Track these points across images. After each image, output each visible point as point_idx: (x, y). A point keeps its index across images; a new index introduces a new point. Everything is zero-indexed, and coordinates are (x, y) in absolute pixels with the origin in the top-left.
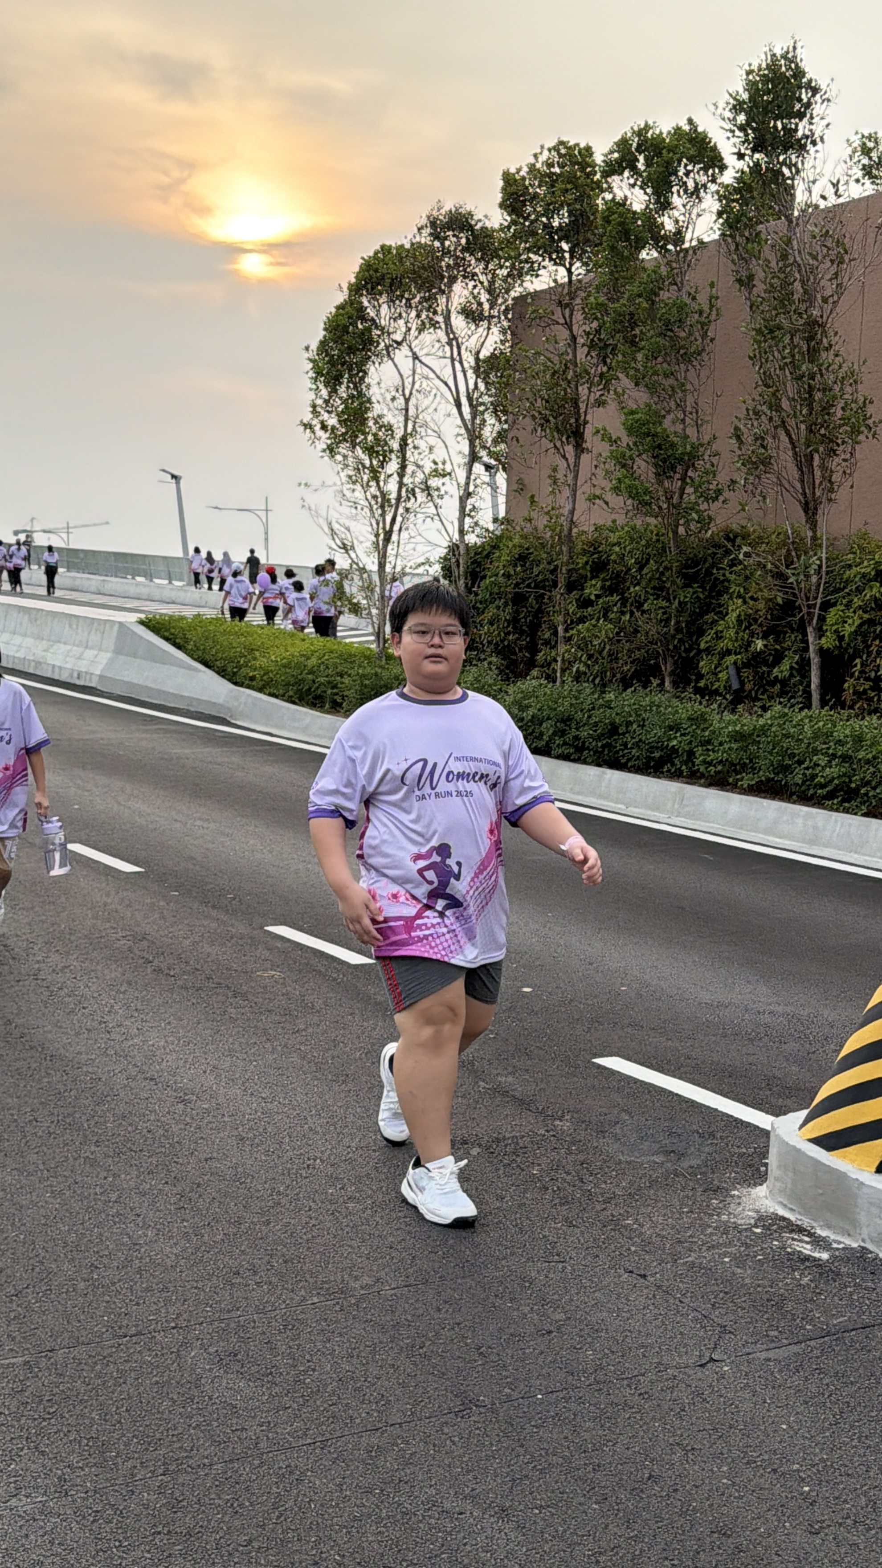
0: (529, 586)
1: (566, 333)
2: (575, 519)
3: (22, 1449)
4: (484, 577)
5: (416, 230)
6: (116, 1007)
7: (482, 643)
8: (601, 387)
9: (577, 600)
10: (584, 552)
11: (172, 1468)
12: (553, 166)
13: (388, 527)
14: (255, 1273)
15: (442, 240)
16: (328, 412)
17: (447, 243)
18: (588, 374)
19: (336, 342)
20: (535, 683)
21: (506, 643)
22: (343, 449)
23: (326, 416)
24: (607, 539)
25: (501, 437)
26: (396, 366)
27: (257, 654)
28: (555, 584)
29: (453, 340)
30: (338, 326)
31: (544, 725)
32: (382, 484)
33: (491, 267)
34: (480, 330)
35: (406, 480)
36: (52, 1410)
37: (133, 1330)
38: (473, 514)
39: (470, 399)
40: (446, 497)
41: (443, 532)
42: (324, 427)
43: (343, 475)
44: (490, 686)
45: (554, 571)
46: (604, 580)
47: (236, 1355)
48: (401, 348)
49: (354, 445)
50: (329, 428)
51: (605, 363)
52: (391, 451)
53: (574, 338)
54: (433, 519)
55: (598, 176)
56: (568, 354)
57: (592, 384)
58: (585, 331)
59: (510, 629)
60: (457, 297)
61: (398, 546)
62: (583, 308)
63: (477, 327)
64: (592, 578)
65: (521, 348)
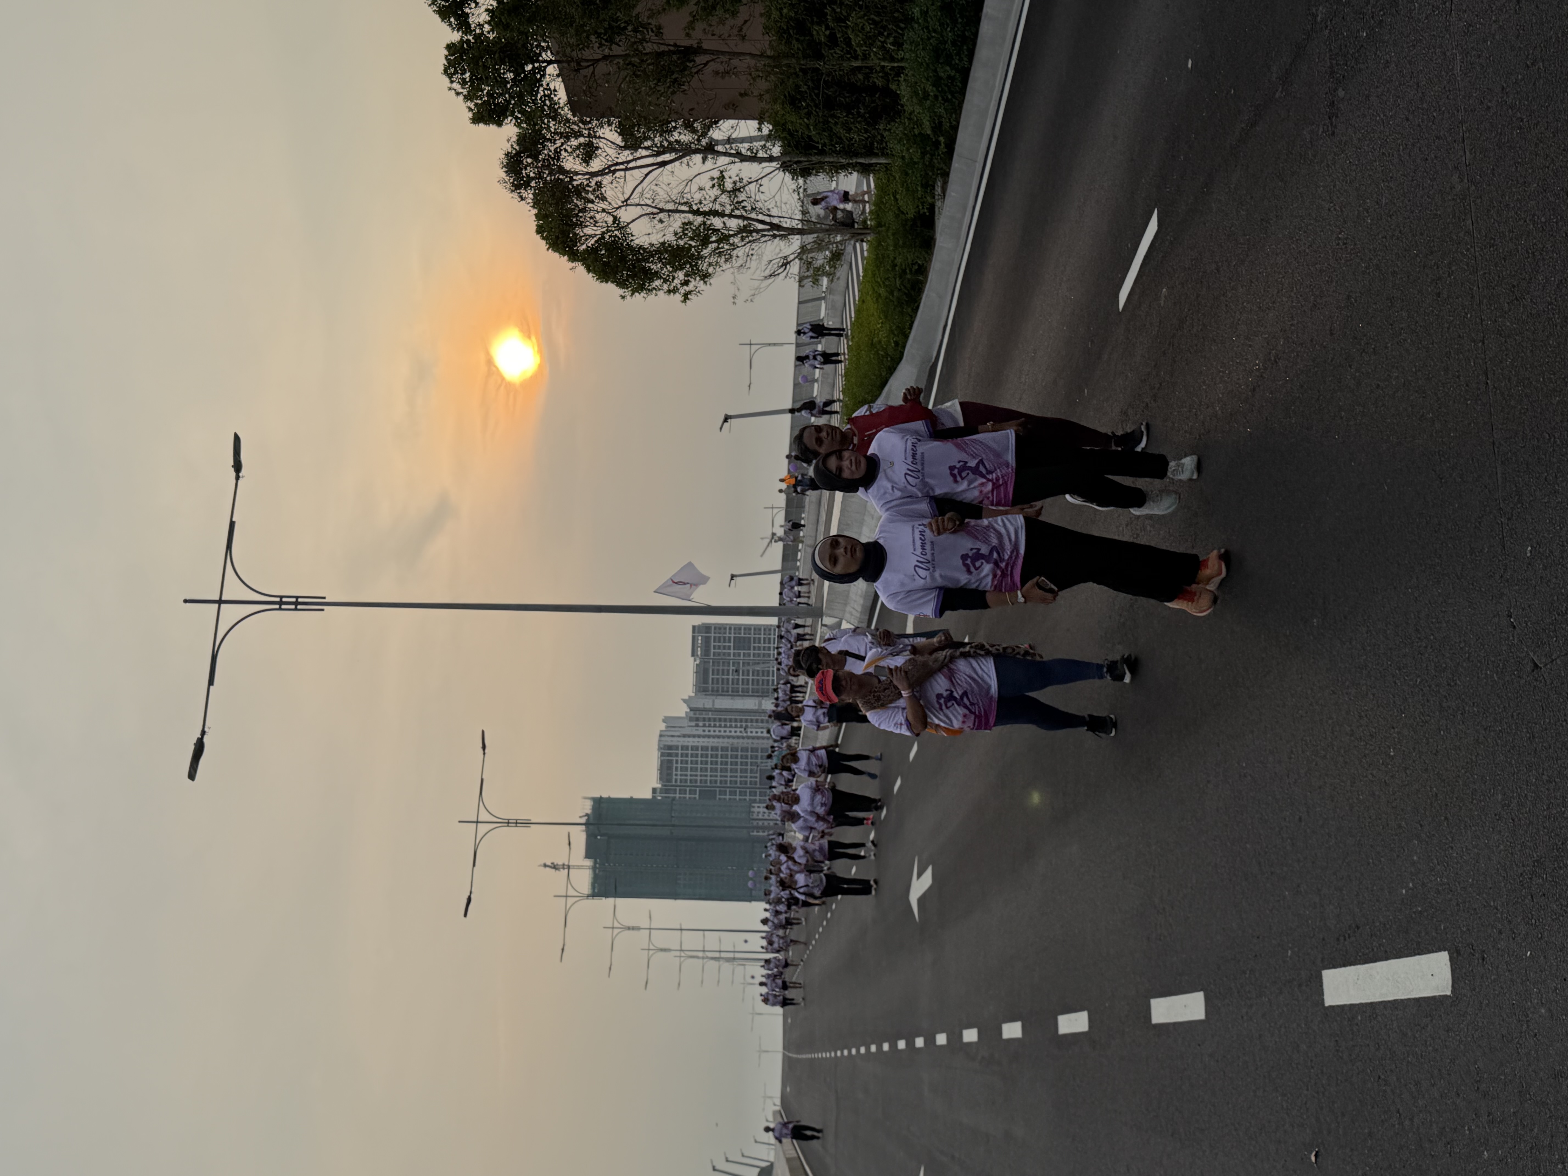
0: (817, 95)
1: (602, 65)
2: (759, 53)
4: (809, 137)
5: (523, 203)
7: (867, 139)
8: (645, 31)
9: (830, 49)
10: (788, 42)
12: (464, 79)
13: (768, 227)
14: (1440, 278)
15: (530, 179)
16: (674, 278)
17: (532, 175)
18: (635, 43)
19: (616, 273)
20: (903, 86)
21: (867, 116)
22: (703, 266)
23: (675, 281)
24: (776, 22)
25: (689, 125)
26: (633, 221)
27: (876, 340)
28: (816, 70)
29: (609, 170)
30: (603, 271)
31: (942, 74)
32: (731, 233)
33: (549, 136)
34: (601, 145)
35: (727, 212)
37: (1483, 378)
38: (755, 151)
39: (658, 154)
40: (741, 175)
41: (771, 176)
42: (686, 283)
43: (725, 267)
44: (905, 129)
45: (804, 71)
46: (812, 23)
48: (618, 216)
49: (700, 257)
50: (686, 278)
51: (625, 28)
52: (704, 223)
53: (605, 58)
54: (761, 185)
55: (471, 38)
56: (619, 63)
57: (644, 40)
58: (599, 48)
59: (854, 111)
60: (575, 167)
61: (784, 217)
62: (580, 50)
63: (597, 148)
64: (812, 36)
65: (616, 106)
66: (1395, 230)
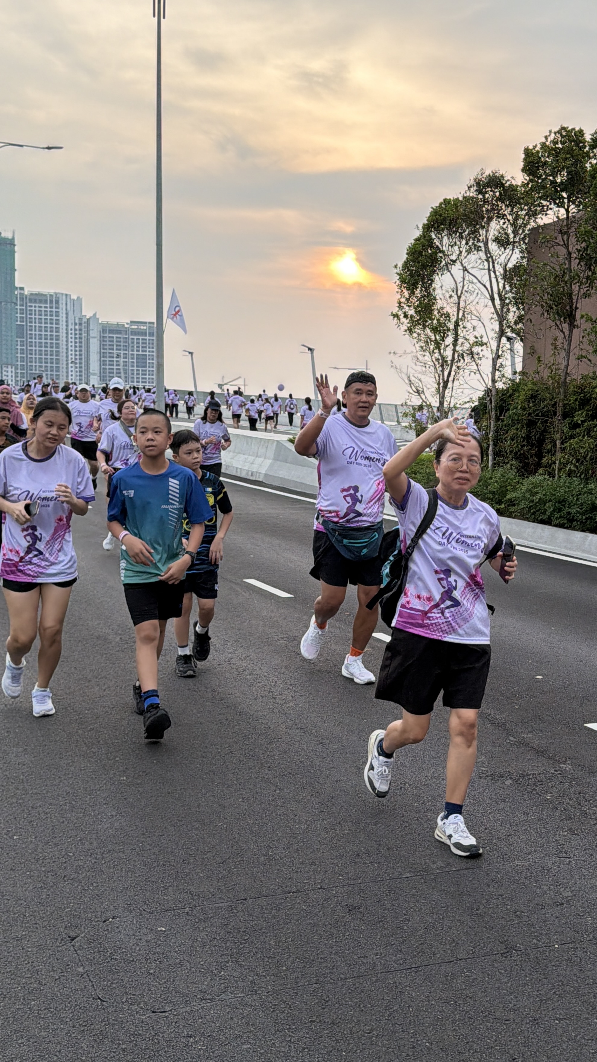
0: (537, 415)
1: (564, 251)
2: (568, 371)
3: (228, 962)
4: (508, 410)
5: (467, 189)
6: (279, 682)
7: (506, 452)
8: (587, 285)
9: (569, 424)
10: (575, 393)
11: (321, 979)
12: (557, 143)
13: (445, 379)
14: (369, 856)
15: (484, 194)
16: (409, 306)
17: (487, 196)
18: (579, 277)
19: (414, 262)
20: (541, 478)
21: (522, 452)
22: (418, 329)
23: (407, 308)
24: (590, 383)
25: (520, 319)
26: (452, 276)
28: (555, 414)
29: (490, 258)
30: (416, 251)
31: (547, 506)
32: (442, 351)
33: (515, 210)
34: (508, 250)
35: (457, 348)
36: (246, 938)
37: (294, 889)
38: (500, 369)
39: (500, 295)
40: (483, 359)
41: (482, 381)
42: (406, 316)
43: (417, 346)
44: (511, 479)
45: (555, 404)
46: (588, 411)
47: (359, 908)
48: (456, 264)
49: (424, 327)
50: (409, 316)
51: (590, 270)
52: (449, 330)
53: (570, 254)
54: (475, 373)
55: (587, 149)
56: (566, 264)
57: (581, 283)
58: (577, 249)
59: (525, 443)
60: (492, 230)
61: (452, 391)
62: (576, 234)
63: (505, 249)
64: (580, 410)
65: (534, 262)
66: (407, 822)
